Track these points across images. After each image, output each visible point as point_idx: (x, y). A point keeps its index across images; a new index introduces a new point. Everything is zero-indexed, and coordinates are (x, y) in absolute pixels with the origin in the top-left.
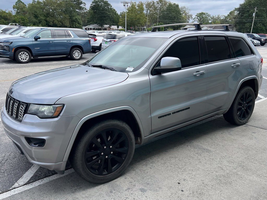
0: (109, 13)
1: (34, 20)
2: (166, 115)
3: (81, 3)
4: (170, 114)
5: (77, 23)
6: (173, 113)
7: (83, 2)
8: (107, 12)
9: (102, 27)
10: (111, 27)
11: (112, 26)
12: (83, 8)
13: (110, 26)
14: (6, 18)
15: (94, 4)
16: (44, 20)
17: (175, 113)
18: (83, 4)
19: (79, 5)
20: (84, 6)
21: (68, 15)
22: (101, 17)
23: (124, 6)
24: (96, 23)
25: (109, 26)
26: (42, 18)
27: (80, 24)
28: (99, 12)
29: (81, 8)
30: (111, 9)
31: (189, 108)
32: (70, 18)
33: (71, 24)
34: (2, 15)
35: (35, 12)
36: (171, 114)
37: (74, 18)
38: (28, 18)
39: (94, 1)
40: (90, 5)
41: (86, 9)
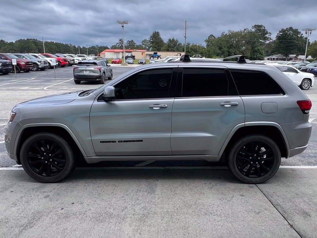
0: (297, 42)
1: (218, 51)
2: (110, 142)
3: (267, 33)
4: (115, 142)
5: (258, 54)
6: (119, 142)
7: (268, 32)
8: (295, 41)
9: (287, 57)
10: (298, 57)
11: (300, 56)
12: (268, 38)
13: (298, 55)
14: (196, 50)
15: (281, 33)
16: (227, 51)
17: (122, 141)
18: (268, 34)
19: (264, 35)
20: (269, 37)
21: (251, 46)
22: (287, 47)
23: (306, 33)
24: (280, 53)
25: (295, 55)
26: (226, 49)
27: (262, 54)
28: (285, 41)
29: (266, 39)
30: (301, 37)
31: (142, 141)
32: (252, 49)
33: (252, 55)
34: (193, 48)
35: (221, 44)
36: (117, 141)
37: (256, 48)
38: (213, 50)
39: (281, 31)
40: (277, 35)
41: (271, 39)
